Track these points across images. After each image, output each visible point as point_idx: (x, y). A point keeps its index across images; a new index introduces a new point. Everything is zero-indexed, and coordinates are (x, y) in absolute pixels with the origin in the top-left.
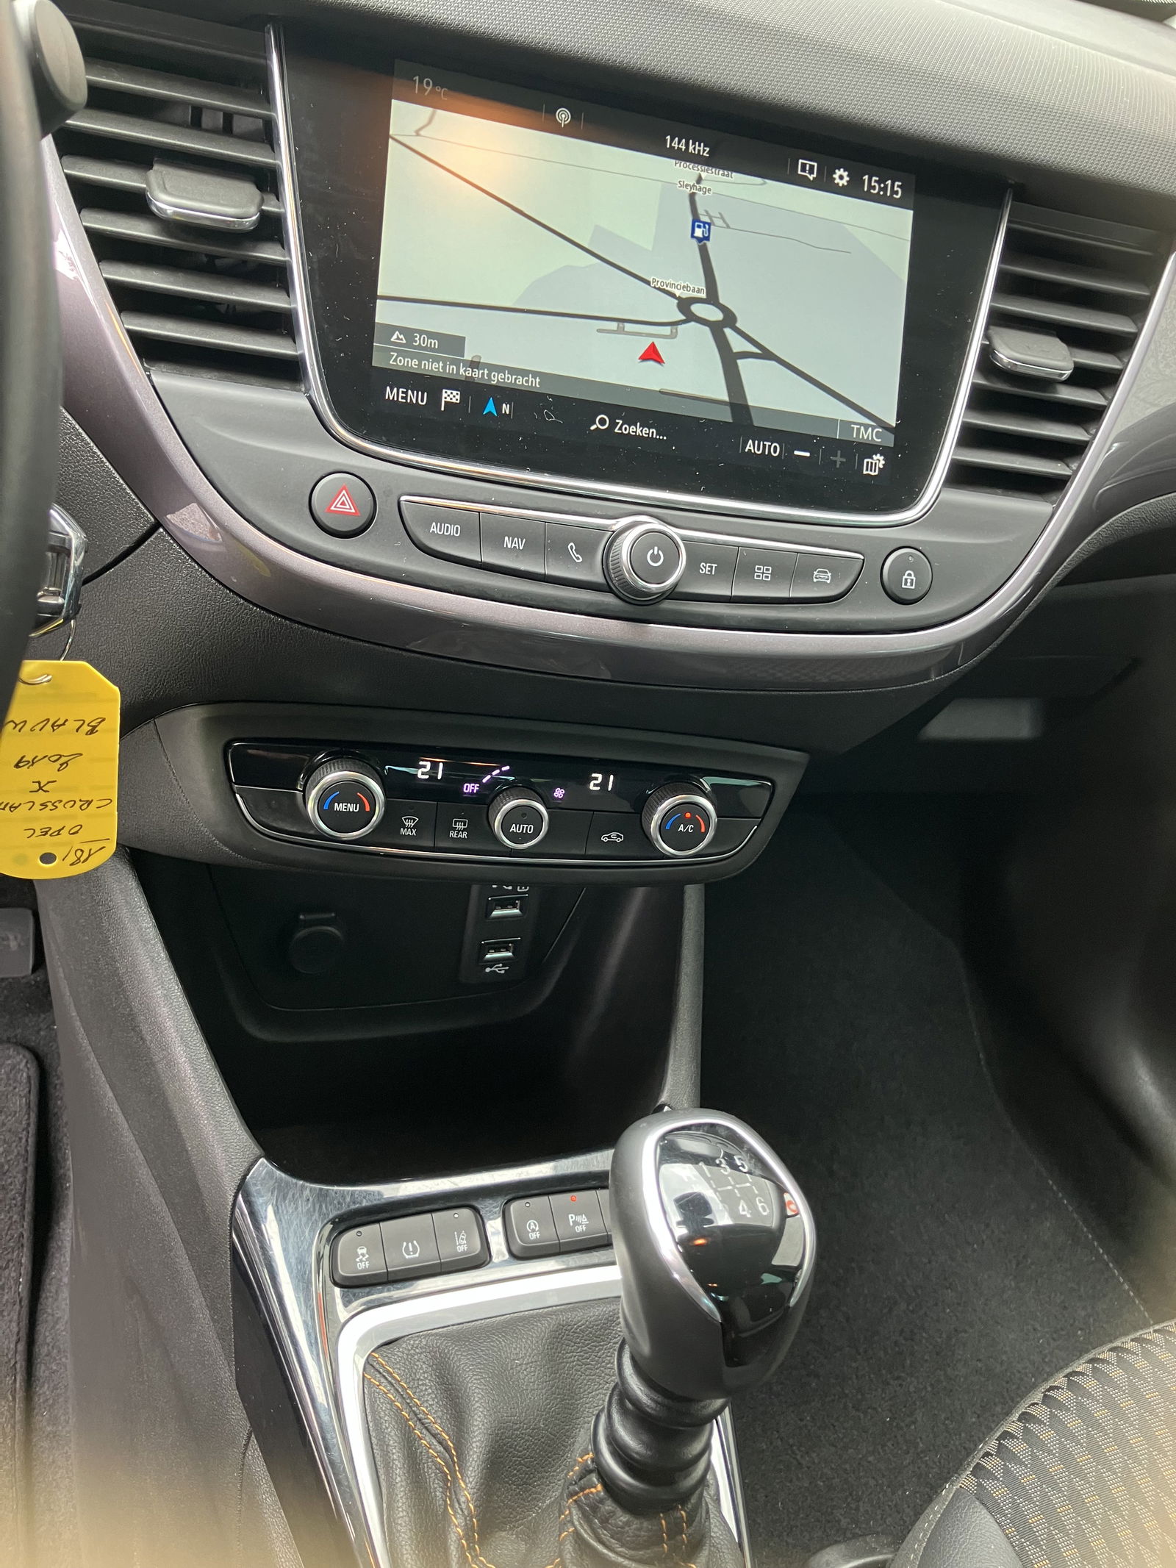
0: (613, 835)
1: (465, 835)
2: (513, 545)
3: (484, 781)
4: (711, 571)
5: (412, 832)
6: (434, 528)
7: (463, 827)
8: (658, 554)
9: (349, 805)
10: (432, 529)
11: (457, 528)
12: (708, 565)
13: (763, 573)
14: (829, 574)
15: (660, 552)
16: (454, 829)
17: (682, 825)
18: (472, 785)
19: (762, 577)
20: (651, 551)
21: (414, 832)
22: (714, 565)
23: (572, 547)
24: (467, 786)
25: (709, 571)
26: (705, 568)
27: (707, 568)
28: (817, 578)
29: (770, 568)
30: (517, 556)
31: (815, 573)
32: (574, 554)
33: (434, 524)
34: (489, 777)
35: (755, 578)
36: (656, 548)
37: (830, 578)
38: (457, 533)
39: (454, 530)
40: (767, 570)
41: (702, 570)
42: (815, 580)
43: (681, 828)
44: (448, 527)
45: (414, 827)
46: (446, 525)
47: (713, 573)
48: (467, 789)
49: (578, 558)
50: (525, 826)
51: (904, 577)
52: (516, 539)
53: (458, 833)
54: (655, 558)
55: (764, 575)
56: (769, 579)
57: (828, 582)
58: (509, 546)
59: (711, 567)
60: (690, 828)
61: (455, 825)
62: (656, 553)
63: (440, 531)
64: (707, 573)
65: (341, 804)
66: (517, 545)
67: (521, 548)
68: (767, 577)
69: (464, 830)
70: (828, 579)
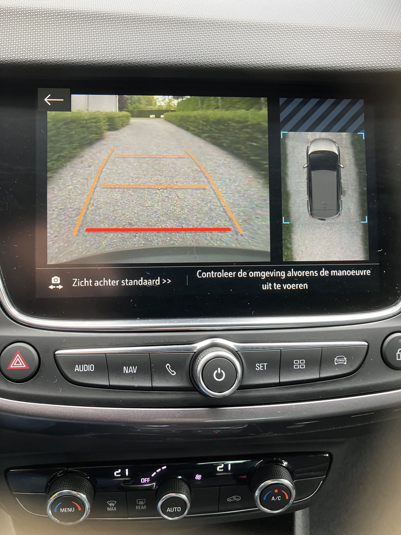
0: (234, 497)
1: (145, 507)
2: (130, 371)
3: (153, 475)
4: (263, 368)
5: (114, 509)
6: (77, 368)
7: (143, 503)
8: (221, 373)
9: (68, 509)
10: (76, 370)
11: (92, 366)
12: (261, 364)
13: (299, 364)
14: (345, 359)
15: (222, 371)
16: (138, 505)
17: (273, 497)
18: (145, 479)
19: (299, 367)
20: (216, 371)
21: (115, 509)
22: (265, 364)
23: (168, 367)
24: (143, 480)
25: (262, 368)
26: (259, 366)
27: (261, 367)
28: (337, 362)
29: (304, 360)
30: (133, 378)
31: (336, 359)
32: (170, 371)
33: (77, 366)
34: (155, 473)
35: (295, 368)
36: (219, 369)
37: (346, 360)
38: (92, 369)
39: (90, 368)
40: (303, 362)
41: (258, 368)
42: (336, 364)
43: (273, 499)
44: (86, 366)
45: (115, 506)
46: (85, 365)
47: (265, 369)
48: (143, 481)
49: (173, 373)
50: (176, 508)
51: (397, 354)
52: (131, 367)
53: (141, 507)
54: (219, 376)
55: (300, 365)
56: (304, 368)
57: (345, 363)
58: (127, 372)
59: (263, 365)
60: (279, 498)
61: (138, 502)
62: (219, 372)
63: (81, 370)
64: (261, 369)
65: (64, 509)
66: (132, 371)
67: (135, 372)
68: (303, 366)
69: (144, 504)
70: (345, 362)
